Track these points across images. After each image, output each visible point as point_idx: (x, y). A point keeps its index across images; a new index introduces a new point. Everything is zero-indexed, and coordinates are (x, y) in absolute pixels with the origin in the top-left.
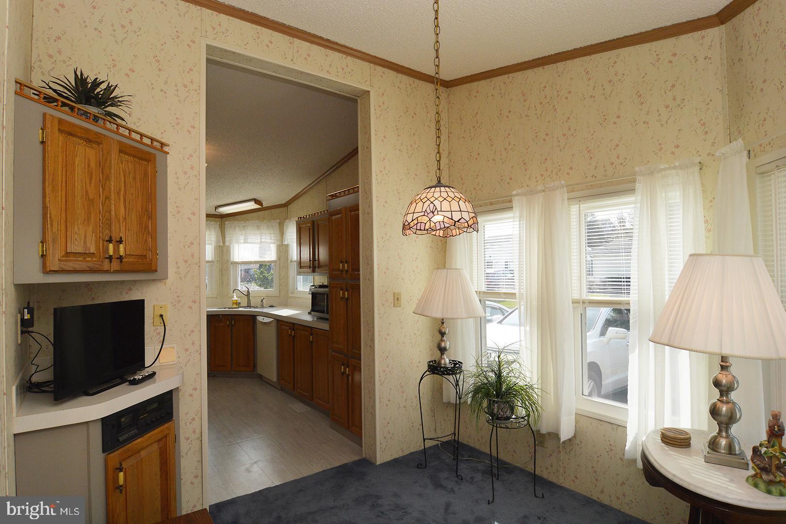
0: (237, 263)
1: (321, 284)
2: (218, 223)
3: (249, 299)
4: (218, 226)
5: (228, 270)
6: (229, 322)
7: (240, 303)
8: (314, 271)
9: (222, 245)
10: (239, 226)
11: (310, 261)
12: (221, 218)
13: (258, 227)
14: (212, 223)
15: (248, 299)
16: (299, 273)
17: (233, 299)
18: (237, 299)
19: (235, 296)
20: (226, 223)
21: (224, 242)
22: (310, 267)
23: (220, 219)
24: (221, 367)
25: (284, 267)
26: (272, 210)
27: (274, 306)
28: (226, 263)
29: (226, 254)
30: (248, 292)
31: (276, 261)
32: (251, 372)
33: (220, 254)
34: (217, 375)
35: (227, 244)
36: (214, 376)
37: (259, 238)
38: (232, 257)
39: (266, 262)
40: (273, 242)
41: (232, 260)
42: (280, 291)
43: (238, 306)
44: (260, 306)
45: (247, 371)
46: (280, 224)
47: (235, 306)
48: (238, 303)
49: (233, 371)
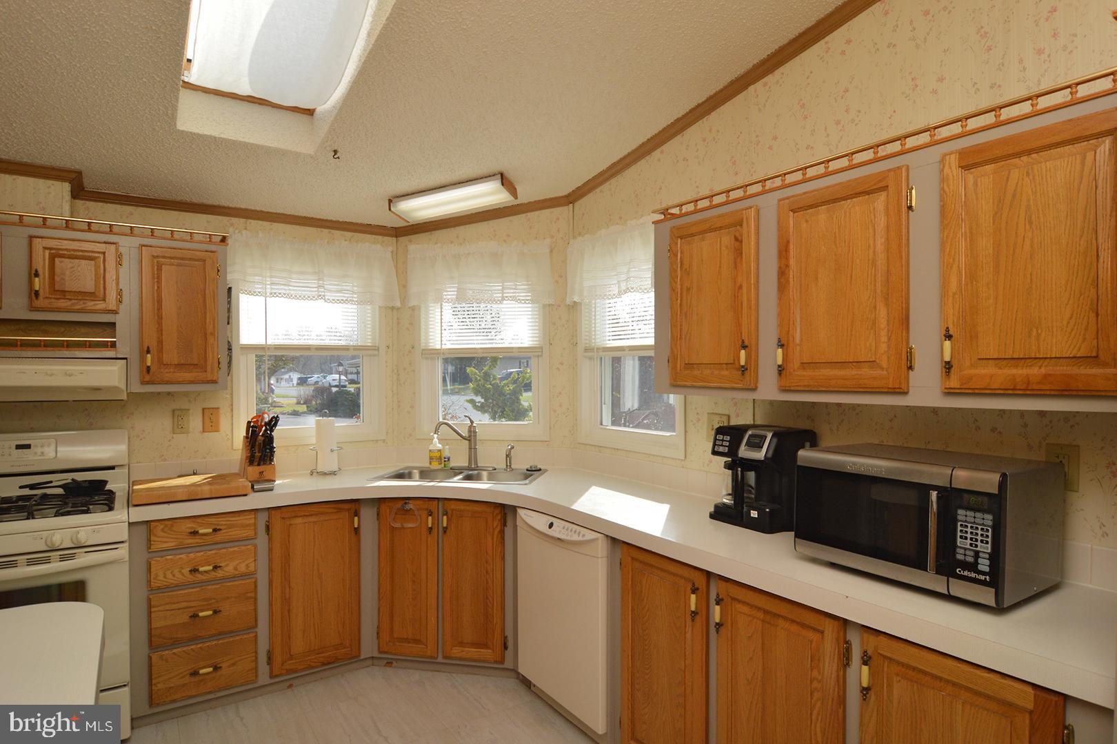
0: (432, 354)
2: (390, 249)
3: (472, 450)
4: (388, 255)
5: (413, 371)
6: (432, 519)
7: (449, 458)
9: (398, 303)
12: (397, 235)
14: (373, 247)
15: (470, 447)
17: (431, 447)
18: (440, 446)
19: (436, 440)
20: (411, 248)
21: (404, 298)
23: (395, 239)
24: (409, 643)
25: (562, 364)
26: (531, 215)
27: (540, 470)
28: (410, 352)
29: (408, 329)
30: (470, 431)
31: (542, 348)
32: (496, 662)
33: (392, 329)
34: (394, 663)
35: (413, 303)
36: (389, 664)
37: (500, 288)
38: (423, 338)
39: (514, 350)
40: (530, 298)
41: (423, 346)
42: (550, 428)
43: (443, 465)
44: (505, 467)
45: (484, 661)
46: (551, 251)
47: (435, 466)
48: (443, 460)
49: (445, 657)
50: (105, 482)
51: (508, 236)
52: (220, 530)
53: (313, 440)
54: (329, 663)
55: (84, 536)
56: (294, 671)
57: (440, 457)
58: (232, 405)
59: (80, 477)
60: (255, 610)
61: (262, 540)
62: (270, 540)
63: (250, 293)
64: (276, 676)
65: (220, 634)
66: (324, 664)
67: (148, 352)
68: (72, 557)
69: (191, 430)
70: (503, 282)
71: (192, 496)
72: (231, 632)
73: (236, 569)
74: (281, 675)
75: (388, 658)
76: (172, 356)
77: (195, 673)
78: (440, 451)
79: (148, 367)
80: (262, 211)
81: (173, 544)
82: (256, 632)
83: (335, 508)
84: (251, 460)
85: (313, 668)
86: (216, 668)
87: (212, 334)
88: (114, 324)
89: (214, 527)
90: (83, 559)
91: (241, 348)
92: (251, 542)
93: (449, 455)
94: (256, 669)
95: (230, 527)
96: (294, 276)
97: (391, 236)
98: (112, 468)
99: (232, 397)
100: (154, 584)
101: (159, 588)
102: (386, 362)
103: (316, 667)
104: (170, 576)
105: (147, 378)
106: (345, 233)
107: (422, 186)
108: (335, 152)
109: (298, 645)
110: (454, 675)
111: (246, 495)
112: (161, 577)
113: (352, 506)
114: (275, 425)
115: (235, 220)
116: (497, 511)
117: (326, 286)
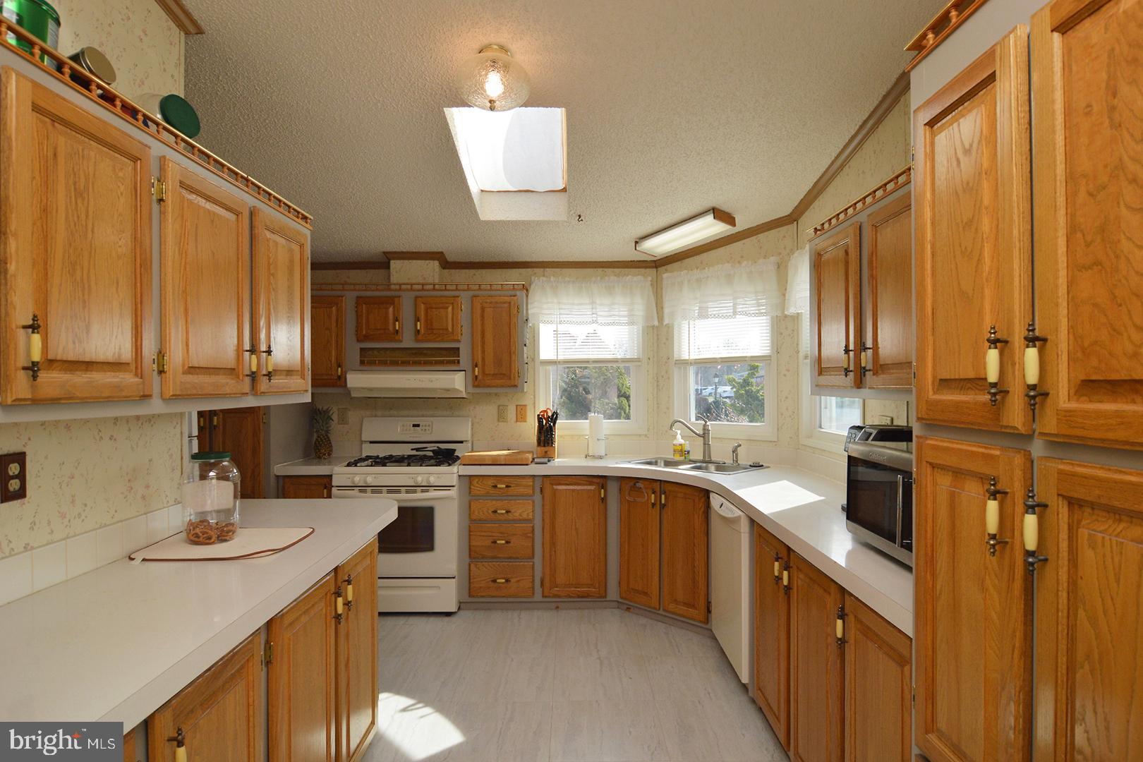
0: (686, 363)
1: (886, 421)
2: (650, 278)
3: (706, 444)
4: (649, 283)
5: (669, 378)
6: (655, 497)
7: (688, 452)
8: (859, 384)
9: (656, 323)
10: (689, 281)
11: (847, 351)
12: (656, 268)
13: (729, 279)
14: (635, 279)
15: (704, 444)
16: (818, 389)
17: (675, 442)
18: (682, 441)
19: (679, 436)
20: (665, 276)
21: (661, 319)
22: (847, 371)
23: (655, 270)
24: (640, 594)
25: (788, 371)
26: (761, 236)
27: (762, 466)
28: (666, 362)
29: (665, 343)
30: (704, 429)
31: (770, 356)
32: (701, 621)
33: (653, 344)
34: (632, 608)
35: (666, 322)
36: (628, 609)
37: (732, 304)
38: (676, 349)
39: (747, 359)
40: (764, 311)
41: (676, 357)
42: (778, 429)
43: (683, 457)
44: (732, 462)
45: (691, 619)
46: (778, 267)
47: (678, 458)
48: (684, 453)
49: (664, 610)
50: (454, 451)
51: (742, 257)
52: (510, 487)
53: (588, 432)
54: (582, 597)
55: (433, 480)
56: (559, 596)
57: (681, 450)
58: (535, 403)
59: (443, 446)
60: (533, 546)
61: (538, 497)
62: (543, 497)
63: (544, 322)
64: (546, 597)
65: (510, 558)
66: (579, 597)
67: (476, 366)
68: (427, 491)
69: (509, 420)
70: (735, 299)
71: (495, 462)
72: (517, 558)
73: (520, 515)
74: (549, 597)
75: (627, 604)
76: (490, 369)
77: (494, 581)
78: (681, 445)
79: (476, 376)
80: (553, 262)
81: (483, 493)
82: (533, 562)
83: (588, 481)
84: (540, 443)
85: (570, 597)
86: (507, 581)
87: (514, 353)
88: (458, 349)
89: (507, 484)
90: (433, 494)
91: (541, 362)
92: (531, 498)
93: (689, 449)
94: (533, 588)
95: (517, 485)
96: (576, 307)
97: (652, 267)
98: (462, 442)
99: (535, 398)
100: (474, 517)
101: (475, 520)
102: (648, 371)
103: (573, 597)
104: (481, 513)
105: (476, 384)
106: (616, 270)
107: (656, 227)
108: (580, 216)
109: (561, 578)
110: (672, 627)
111: (527, 465)
112: (476, 513)
113: (601, 481)
114: (556, 418)
115: (536, 270)
116: (702, 495)
117: (599, 313)
